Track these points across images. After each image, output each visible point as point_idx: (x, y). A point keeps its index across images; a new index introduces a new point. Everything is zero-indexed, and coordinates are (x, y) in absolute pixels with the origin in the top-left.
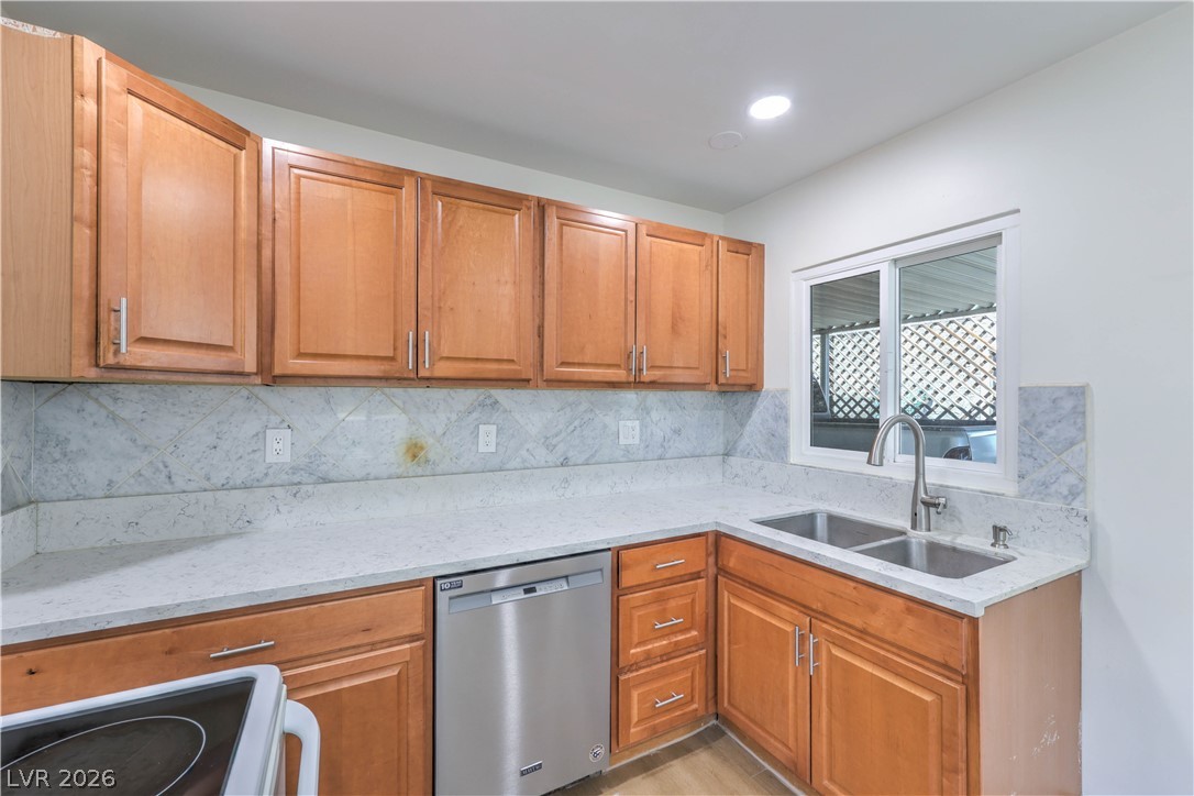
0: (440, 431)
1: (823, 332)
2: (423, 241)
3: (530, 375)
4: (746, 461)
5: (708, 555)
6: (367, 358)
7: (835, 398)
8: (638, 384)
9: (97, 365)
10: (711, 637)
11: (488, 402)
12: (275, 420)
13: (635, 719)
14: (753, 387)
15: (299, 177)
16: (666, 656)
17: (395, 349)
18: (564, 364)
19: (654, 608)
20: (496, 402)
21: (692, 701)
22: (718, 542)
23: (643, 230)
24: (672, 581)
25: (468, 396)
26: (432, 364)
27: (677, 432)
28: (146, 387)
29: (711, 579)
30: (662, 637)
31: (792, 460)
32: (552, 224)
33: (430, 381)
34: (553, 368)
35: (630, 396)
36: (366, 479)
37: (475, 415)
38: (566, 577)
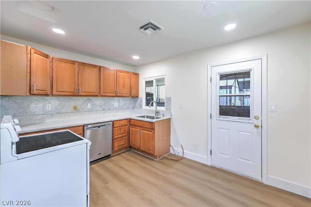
0: (80, 104)
1: (158, 86)
2: (79, 73)
3: (98, 95)
4: (136, 109)
5: (128, 122)
6: (69, 92)
7: (160, 99)
8: (117, 96)
9: (30, 94)
10: (129, 135)
11: (89, 99)
12: (48, 102)
13: (116, 147)
14: (137, 97)
15: (57, 63)
16: (121, 137)
17: (74, 90)
18: (104, 93)
19: (119, 130)
20: (91, 99)
21: (125, 144)
22: (130, 120)
23: (118, 71)
24: (122, 126)
25: (86, 98)
26: (81, 93)
27: (125, 104)
28: (22, 97)
29: (128, 126)
30: (120, 135)
31: (143, 108)
32: (102, 70)
33: (80, 96)
34: (102, 94)
35: (116, 98)
36: (66, 113)
37: (87, 102)
38: (105, 125)
